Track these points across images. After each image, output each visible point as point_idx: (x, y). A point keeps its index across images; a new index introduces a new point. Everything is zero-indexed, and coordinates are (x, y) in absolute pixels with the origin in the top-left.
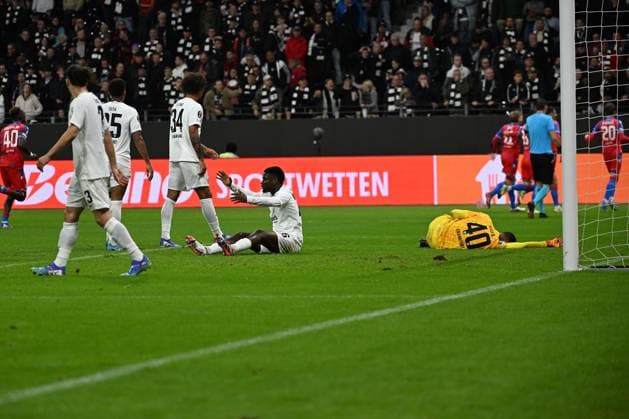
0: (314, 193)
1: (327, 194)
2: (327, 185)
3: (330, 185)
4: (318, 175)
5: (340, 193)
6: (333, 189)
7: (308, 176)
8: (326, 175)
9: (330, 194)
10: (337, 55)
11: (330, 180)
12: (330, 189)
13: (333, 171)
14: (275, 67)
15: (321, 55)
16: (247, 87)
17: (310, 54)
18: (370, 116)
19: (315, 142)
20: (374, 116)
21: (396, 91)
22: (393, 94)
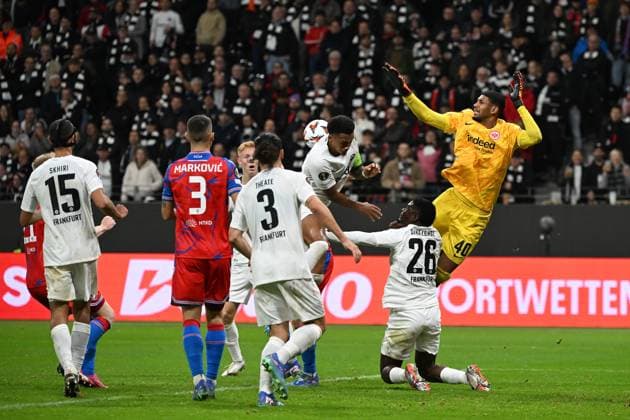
0: (540, 309)
1: (557, 310)
2: (557, 297)
3: (562, 297)
4: (545, 284)
5: (575, 310)
6: (566, 303)
7: (532, 284)
8: (557, 284)
9: (562, 311)
10: (576, 116)
11: (562, 290)
12: (561, 304)
13: (566, 277)
15: (553, 115)
16: (449, 158)
17: (539, 113)
18: (619, 202)
19: (542, 237)
20: (625, 203)
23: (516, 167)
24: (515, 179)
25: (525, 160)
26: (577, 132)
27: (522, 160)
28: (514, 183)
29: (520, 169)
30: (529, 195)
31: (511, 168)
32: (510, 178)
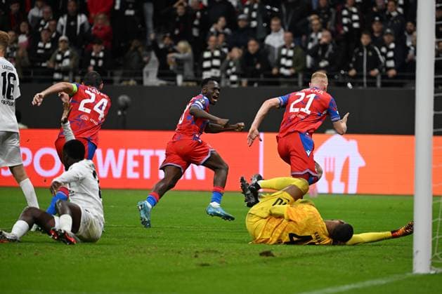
0: (117, 174)
1: (132, 175)
2: (132, 164)
3: (136, 164)
4: (122, 152)
5: (147, 175)
6: (139, 169)
7: (110, 153)
8: (132, 153)
9: (136, 175)
10: (149, 9)
11: (135, 158)
12: (135, 170)
13: (140, 148)
14: (76, 21)
16: (41, 45)
17: (117, 7)
18: (185, 84)
19: (119, 113)
20: (191, 84)
21: (212, 54)
22: (210, 59)
23: (98, 53)
24: (97, 63)
25: (105, 47)
26: (150, 24)
27: (103, 48)
28: (96, 67)
29: (101, 54)
30: (109, 77)
31: (93, 54)
32: (93, 62)
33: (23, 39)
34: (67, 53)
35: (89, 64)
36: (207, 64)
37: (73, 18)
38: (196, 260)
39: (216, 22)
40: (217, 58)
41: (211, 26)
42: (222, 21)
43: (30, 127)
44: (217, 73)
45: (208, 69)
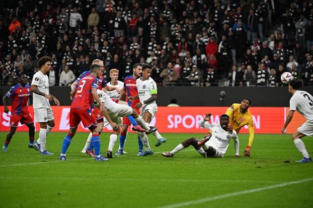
10: (234, 52)
14: (200, 57)
15: (225, 52)
16: (185, 69)
17: (219, 51)
19: (221, 99)
20: (253, 86)
21: (262, 72)
22: (261, 74)
23: (211, 72)
24: (210, 77)
26: (234, 59)
27: (213, 70)
28: (210, 78)
29: (212, 73)
30: (216, 83)
31: (209, 73)
32: (209, 76)
33: (177, 66)
34: (196, 73)
35: (207, 77)
36: (259, 76)
37: (199, 57)
38: (255, 165)
39: (264, 58)
40: (264, 73)
41: (262, 60)
42: (266, 57)
43: (181, 106)
44: (264, 80)
45: (260, 78)
